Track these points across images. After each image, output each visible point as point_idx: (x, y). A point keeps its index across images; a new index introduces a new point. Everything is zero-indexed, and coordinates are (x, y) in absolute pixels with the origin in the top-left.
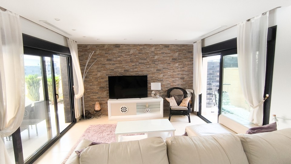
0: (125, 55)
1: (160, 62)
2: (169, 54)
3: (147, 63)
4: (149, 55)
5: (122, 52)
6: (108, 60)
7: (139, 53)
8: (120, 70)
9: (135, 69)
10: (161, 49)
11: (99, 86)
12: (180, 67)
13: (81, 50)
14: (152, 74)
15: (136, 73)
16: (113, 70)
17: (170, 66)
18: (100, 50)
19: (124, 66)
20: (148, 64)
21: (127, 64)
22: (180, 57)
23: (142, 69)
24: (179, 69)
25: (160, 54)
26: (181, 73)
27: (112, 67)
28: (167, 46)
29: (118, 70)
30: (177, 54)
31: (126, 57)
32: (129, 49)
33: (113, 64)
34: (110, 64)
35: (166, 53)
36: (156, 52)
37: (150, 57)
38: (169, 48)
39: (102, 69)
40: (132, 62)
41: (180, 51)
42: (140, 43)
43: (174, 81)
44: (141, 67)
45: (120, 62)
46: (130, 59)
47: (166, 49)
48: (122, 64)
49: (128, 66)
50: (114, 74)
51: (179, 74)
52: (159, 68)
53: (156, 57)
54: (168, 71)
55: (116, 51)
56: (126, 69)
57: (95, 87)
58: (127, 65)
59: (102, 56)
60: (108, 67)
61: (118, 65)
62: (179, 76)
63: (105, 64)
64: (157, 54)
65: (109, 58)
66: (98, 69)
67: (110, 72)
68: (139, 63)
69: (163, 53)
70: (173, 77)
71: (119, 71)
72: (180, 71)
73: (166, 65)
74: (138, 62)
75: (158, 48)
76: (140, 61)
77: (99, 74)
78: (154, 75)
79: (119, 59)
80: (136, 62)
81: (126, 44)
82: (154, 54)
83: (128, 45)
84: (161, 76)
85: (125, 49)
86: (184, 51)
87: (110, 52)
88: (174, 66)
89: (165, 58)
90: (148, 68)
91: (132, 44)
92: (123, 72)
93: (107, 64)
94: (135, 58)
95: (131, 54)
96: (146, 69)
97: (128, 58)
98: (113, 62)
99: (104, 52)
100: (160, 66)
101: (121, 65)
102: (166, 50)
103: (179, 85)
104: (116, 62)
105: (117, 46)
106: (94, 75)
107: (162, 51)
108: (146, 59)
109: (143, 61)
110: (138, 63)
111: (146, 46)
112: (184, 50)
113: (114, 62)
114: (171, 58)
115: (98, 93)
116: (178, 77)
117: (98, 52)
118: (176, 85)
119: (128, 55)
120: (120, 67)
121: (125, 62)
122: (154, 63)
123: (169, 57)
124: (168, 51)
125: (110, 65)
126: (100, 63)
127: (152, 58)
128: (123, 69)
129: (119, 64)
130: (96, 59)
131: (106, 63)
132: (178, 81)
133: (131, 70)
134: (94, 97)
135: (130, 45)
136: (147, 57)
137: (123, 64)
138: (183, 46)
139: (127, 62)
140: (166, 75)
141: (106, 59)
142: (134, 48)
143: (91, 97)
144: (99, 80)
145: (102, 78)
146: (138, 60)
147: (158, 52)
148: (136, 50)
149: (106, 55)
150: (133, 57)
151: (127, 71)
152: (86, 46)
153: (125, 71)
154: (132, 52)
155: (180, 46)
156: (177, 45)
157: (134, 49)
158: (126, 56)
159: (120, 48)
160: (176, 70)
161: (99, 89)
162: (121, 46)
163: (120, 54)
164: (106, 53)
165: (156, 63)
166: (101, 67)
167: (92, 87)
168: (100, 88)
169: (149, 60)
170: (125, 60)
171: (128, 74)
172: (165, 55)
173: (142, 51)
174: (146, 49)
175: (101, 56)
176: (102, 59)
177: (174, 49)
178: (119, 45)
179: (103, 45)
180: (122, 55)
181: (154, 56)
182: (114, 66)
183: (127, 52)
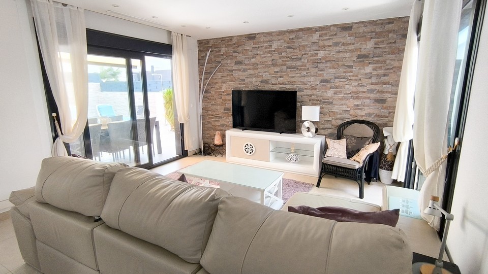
0: (263, 53)
1: (328, 64)
2: (350, 44)
3: (302, 66)
4: (306, 51)
5: (259, 47)
6: (236, 63)
7: (289, 48)
8: (254, 80)
9: (281, 80)
10: (332, 35)
11: (223, 107)
12: (378, 75)
13: (202, 49)
14: (312, 89)
15: (281, 86)
16: (243, 80)
17: (351, 72)
18: (226, 47)
19: (261, 74)
20: (305, 69)
21: (266, 70)
22: (378, 51)
23: (293, 79)
24: (373, 80)
25: (330, 46)
26: (378, 87)
27: (242, 75)
28: (346, 28)
29: (252, 80)
30: (370, 44)
31: (265, 57)
32: (270, 41)
33: (245, 70)
34: (240, 70)
35: (343, 44)
36: (321, 43)
37: (307, 54)
38: (353, 31)
39: (229, 78)
40: (274, 65)
41: (378, 35)
42: (290, 28)
43: (358, 105)
44: (291, 75)
45: (255, 66)
46: (270, 59)
47: (346, 33)
48: (257, 69)
49: (267, 74)
50: (246, 87)
51: (371, 91)
52: (326, 77)
53: (322, 54)
54: (346, 83)
55: (249, 45)
56: (265, 78)
57: (218, 107)
58: (265, 72)
60: (236, 74)
61: (251, 72)
62: (372, 96)
63: (231, 71)
64: (323, 47)
65: (239, 59)
66: (222, 78)
67: (239, 85)
68: (287, 68)
69: (336, 44)
70: (358, 98)
71: (252, 83)
72: (376, 84)
73: (341, 70)
74: (285, 65)
75: (325, 34)
76: (289, 63)
77: (224, 87)
78: (314, 92)
79: (253, 60)
80: (282, 65)
81: (265, 33)
82: (317, 48)
83: (270, 34)
84: (330, 93)
85: (264, 42)
86: (390, 35)
87: (240, 49)
88: (363, 71)
89: (341, 55)
90: (304, 76)
91: (276, 32)
92: (259, 83)
93: (236, 70)
94: (280, 58)
95: (274, 51)
96: (300, 79)
97: (268, 59)
99: (231, 50)
100: (329, 73)
101: (256, 72)
102: (345, 37)
103: (370, 115)
104: (248, 67)
105: (251, 37)
106: (217, 89)
107: (335, 40)
108: (301, 59)
109: (294, 63)
110: (285, 67)
111: (301, 33)
112: (390, 32)
113: (246, 67)
114: (356, 54)
115: (221, 117)
116: (369, 98)
117: (223, 50)
118: (361, 114)
119: (269, 52)
120: (254, 74)
121: (263, 66)
122: (317, 67)
123: (351, 51)
124: (349, 39)
125: (239, 72)
126: (226, 68)
127: (312, 56)
128: (259, 80)
129: (254, 69)
130: (220, 62)
131: (234, 68)
132: (368, 106)
133: (273, 81)
134: (217, 123)
135: (272, 32)
136: (303, 55)
137: (259, 70)
138: (389, 23)
139: (266, 66)
140: (340, 92)
141: (234, 61)
142: (280, 37)
143: (213, 123)
144: (223, 98)
145: (227, 95)
146: (286, 61)
147: (327, 43)
148: (282, 41)
149: (234, 55)
150: (276, 56)
151: (266, 82)
152: (208, 41)
153: (262, 82)
154: (275, 46)
155: (382, 24)
156: (373, 23)
157: (279, 40)
158: (265, 55)
159: (256, 40)
160: (364, 81)
161: (223, 111)
162: (257, 36)
163: (255, 52)
164: (234, 52)
165: (319, 65)
166: (227, 76)
167: (214, 107)
168: (225, 109)
169: (306, 61)
170: (262, 63)
171: (267, 88)
172: (342, 48)
173: (294, 42)
174: (301, 38)
175: (228, 56)
176: (229, 62)
177: (364, 32)
178: (254, 34)
179: (230, 38)
180: (259, 52)
181: (315, 52)
182: (246, 73)
183: (266, 48)
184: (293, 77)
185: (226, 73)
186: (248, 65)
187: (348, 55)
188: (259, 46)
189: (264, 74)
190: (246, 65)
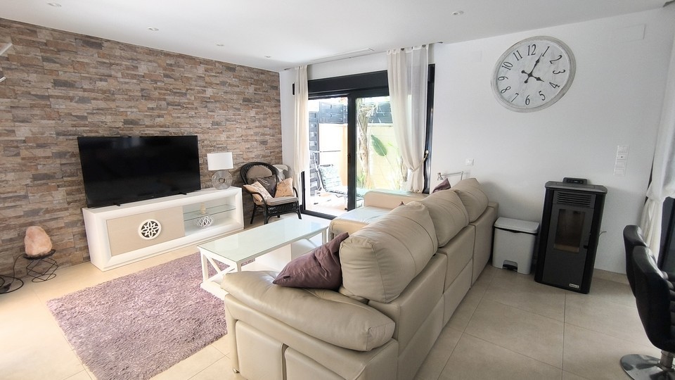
0: (123, 76)
1: (218, 105)
2: (236, 86)
3: (189, 103)
4: (191, 85)
5: (111, 64)
6: (57, 83)
7: (166, 76)
8: (108, 119)
9: (158, 120)
10: (218, 73)
11: (30, 174)
12: (259, 119)
14: (203, 133)
15: (162, 129)
16: (84, 118)
17: (239, 115)
18: (14, 42)
19: (122, 110)
20: (192, 108)
21: (131, 104)
22: (257, 97)
23: (178, 120)
24: (257, 124)
25: (218, 84)
26: (261, 130)
27: (77, 108)
28: (230, 68)
29: (103, 118)
30: (251, 89)
31: (126, 83)
32: (133, 59)
33: (83, 100)
34: (71, 99)
35: (230, 85)
36: (207, 79)
37: (194, 89)
38: (236, 73)
40: (147, 97)
41: (257, 82)
42: (166, 49)
43: (248, 148)
44: (175, 115)
45: (109, 95)
46: (138, 88)
47: (230, 74)
48: (114, 100)
49: (135, 110)
50: (91, 131)
51: (256, 134)
52: (217, 119)
53: (209, 92)
54: (237, 126)
55: (88, 57)
56: (131, 117)
58: (131, 107)
59: (29, 65)
60: (62, 106)
61: (102, 104)
62: (258, 138)
63: (49, 97)
64: (210, 84)
65: (63, 76)
66: (15, 112)
67: (74, 126)
68: (168, 104)
69: (223, 83)
70: (247, 141)
71: (106, 123)
72: (259, 127)
73: (231, 112)
74: (165, 100)
75: (211, 70)
76: (170, 98)
78: (205, 136)
79: (101, 85)
80: (160, 99)
81: (122, 44)
82: (204, 84)
84: (223, 137)
85: (121, 57)
86: (264, 84)
87: (65, 57)
88: (248, 114)
89: (229, 96)
90: (192, 117)
91: (142, 48)
92: (120, 125)
93: (58, 97)
94: (155, 89)
95: (143, 77)
96: (187, 121)
98: (81, 93)
99: (37, 53)
100: (220, 115)
101: (112, 105)
102: (228, 78)
103: (257, 156)
104: (93, 95)
105: (92, 42)
107: (222, 78)
108: (185, 94)
109: (177, 99)
110: (164, 102)
111: (182, 60)
112: (263, 81)
113: (86, 94)
114: (241, 97)
116: (256, 141)
118: (253, 156)
119: (134, 77)
120: (107, 109)
121: (126, 97)
122: (206, 107)
123: (237, 93)
124: (234, 81)
125: (68, 103)
127: (199, 92)
128: (122, 118)
129: (106, 99)
132: (256, 148)
133: (147, 122)
136: (187, 90)
137: (118, 103)
138: (262, 73)
139: (131, 99)
140: (233, 136)
141: (51, 78)
142: (151, 58)
145: (40, 146)
146: (164, 94)
147: (214, 80)
148: (155, 65)
149: (48, 65)
150: (148, 84)
151: (134, 122)
153: (126, 122)
154: (143, 69)
155: (257, 73)
156: (251, 69)
157: (150, 61)
158: (127, 80)
159: (105, 51)
160: (252, 125)
162: (105, 44)
163: (104, 71)
165: (209, 105)
166: (32, 107)
168: (35, 178)
169: (193, 98)
170: (125, 92)
171: (137, 132)
172: (229, 89)
173: (173, 70)
174: (183, 67)
176: (33, 77)
177: (245, 77)
178: (97, 38)
180: (113, 73)
181: (203, 89)
182: (89, 106)
183: (128, 68)
184: (178, 117)
185: (24, 101)
186: (91, 91)
187: (235, 97)
188: (113, 62)
189: (130, 110)
190: (85, 90)
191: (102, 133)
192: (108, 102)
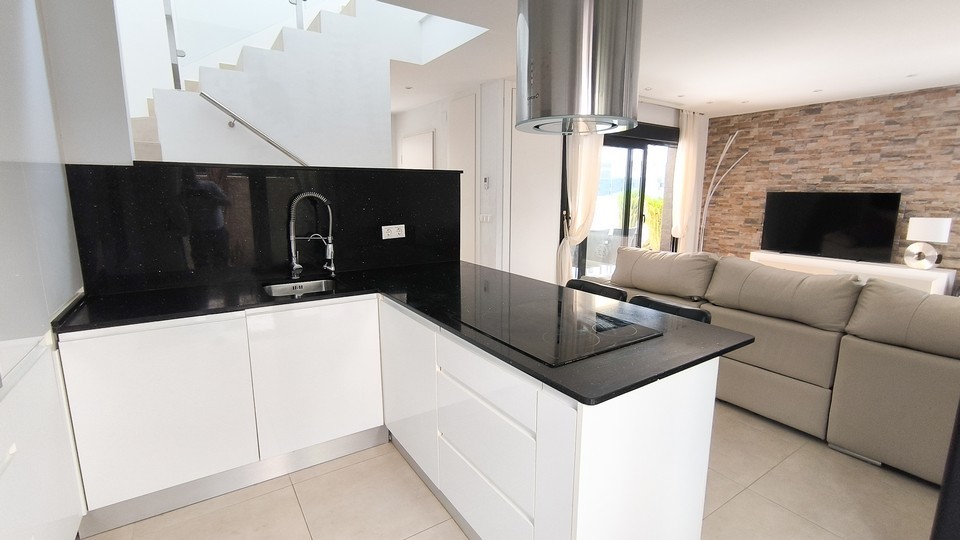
0: (835, 134)
3: (917, 152)
4: (929, 126)
5: (826, 125)
6: (778, 151)
7: (888, 123)
8: (809, 176)
9: (864, 175)
11: (743, 218)
13: (715, 131)
14: (932, 190)
15: (865, 185)
16: (789, 176)
18: (760, 126)
19: (824, 167)
20: (921, 158)
21: (836, 160)
23: (892, 174)
27: (786, 169)
31: (836, 140)
32: (850, 114)
33: (792, 162)
34: (783, 161)
37: (931, 132)
39: (759, 173)
40: (855, 150)
42: (898, 91)
44: (888, 168)
45: (815, 155)
46: (848, 142)
48: (819, 159)
49: (838, 166)
50: (791, 188)
55: (807, 123)
56: (832, 173)
57: (734, 218)
58: (834, 164)
59: (764, 141)
60: (774, 168)
61: (806, 164)
63: (767, 163)
65: (783, 144)
66: (748, 174)
67: (780, 183)
68: (882, 156)
71: (806, 181)
74: (879, 151)
76: (887, 149)
77: (749, 188)
78: (938, 195)
79: (812, 145)
80: (872, 152)
81: (842, 102)
83: (852, 103)
85: (838, 116)
87: (788, 128)
90: (919, 169)
91: (864, 99)
92: (819, 181)
93: (774, 161)
94: (869, 140)
95: (858, 130)
96: (908, 174)
97: (844, 142)
98: (792, 156)
99: (771, 130)
101: (816, 163)
104: (801, 156)
105: (812, 109)
106: (736, 190)
108: (914, 140)
109: (898, 148)
111: (922, 97)
113: (796, 156)
115: (738, 233)
117: (754, 132)
119: (845, 132)
120: (810, 167)
121: (831, 153)
125: (781, 165)
126: (756, 158)
127: (942, 134)
128: (821, 176)
129: (812, 159)
130: (746, 150)
131: (772, 158)
133: (849, 178)
134: (728, 242)
135: (857, 100)
136: (920, 134)
137: (822, 161)
139: (838, 155)
141: (774, 147)
142: (873, 107)
143: (721, 242)
144: (745, 203)
145: (755, 199)
146: (880, 145)
148: (876, 113)
149: (775, 138)
150: (861, 137)
151: (834, 179)
152: (728, 119)
153: (825, 179)
154: (859, 121)
157: (871, 111)
158: (838, 137)
159: (823, 114)
161: (742, 223)
162: (825, 107)
163: (817, 132)
164: (775, 134)
165: (957, 150)
166: (758, 170)
167: (726, 218)
168: (746, 221)
169: (927, 143)
170: (832, 149)
171: (834, 188)
173: (902, 114)
174: (921, 105)
175: (762, 140)
176: (763, 149)
178: (818, 105)
179: (771, 113)
180: (825, 133)
181: (950, 127)
182: (796, 166)
183: (842, 125)
184: (893, 171)
185: (755, 167)
186: (801, 152)
188: (827, 122)
189: (832, 166)
190: (796, 153)
191: (801, 189)
192: (813, 162)
